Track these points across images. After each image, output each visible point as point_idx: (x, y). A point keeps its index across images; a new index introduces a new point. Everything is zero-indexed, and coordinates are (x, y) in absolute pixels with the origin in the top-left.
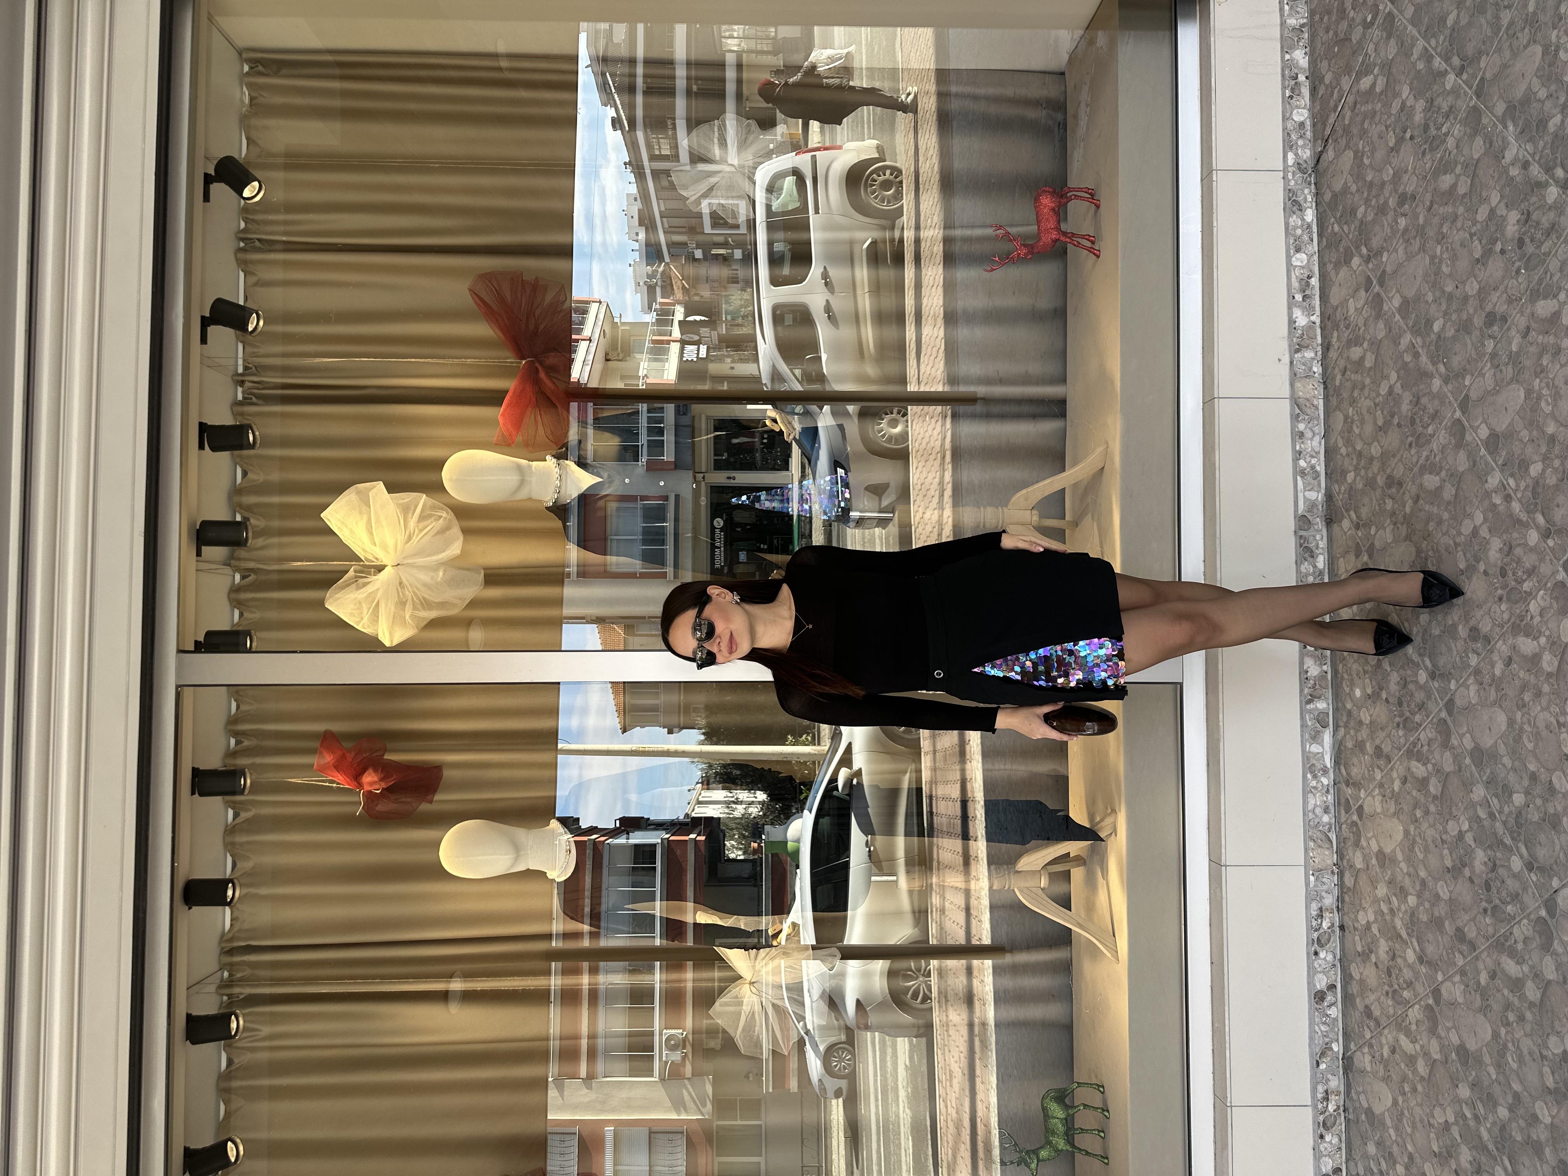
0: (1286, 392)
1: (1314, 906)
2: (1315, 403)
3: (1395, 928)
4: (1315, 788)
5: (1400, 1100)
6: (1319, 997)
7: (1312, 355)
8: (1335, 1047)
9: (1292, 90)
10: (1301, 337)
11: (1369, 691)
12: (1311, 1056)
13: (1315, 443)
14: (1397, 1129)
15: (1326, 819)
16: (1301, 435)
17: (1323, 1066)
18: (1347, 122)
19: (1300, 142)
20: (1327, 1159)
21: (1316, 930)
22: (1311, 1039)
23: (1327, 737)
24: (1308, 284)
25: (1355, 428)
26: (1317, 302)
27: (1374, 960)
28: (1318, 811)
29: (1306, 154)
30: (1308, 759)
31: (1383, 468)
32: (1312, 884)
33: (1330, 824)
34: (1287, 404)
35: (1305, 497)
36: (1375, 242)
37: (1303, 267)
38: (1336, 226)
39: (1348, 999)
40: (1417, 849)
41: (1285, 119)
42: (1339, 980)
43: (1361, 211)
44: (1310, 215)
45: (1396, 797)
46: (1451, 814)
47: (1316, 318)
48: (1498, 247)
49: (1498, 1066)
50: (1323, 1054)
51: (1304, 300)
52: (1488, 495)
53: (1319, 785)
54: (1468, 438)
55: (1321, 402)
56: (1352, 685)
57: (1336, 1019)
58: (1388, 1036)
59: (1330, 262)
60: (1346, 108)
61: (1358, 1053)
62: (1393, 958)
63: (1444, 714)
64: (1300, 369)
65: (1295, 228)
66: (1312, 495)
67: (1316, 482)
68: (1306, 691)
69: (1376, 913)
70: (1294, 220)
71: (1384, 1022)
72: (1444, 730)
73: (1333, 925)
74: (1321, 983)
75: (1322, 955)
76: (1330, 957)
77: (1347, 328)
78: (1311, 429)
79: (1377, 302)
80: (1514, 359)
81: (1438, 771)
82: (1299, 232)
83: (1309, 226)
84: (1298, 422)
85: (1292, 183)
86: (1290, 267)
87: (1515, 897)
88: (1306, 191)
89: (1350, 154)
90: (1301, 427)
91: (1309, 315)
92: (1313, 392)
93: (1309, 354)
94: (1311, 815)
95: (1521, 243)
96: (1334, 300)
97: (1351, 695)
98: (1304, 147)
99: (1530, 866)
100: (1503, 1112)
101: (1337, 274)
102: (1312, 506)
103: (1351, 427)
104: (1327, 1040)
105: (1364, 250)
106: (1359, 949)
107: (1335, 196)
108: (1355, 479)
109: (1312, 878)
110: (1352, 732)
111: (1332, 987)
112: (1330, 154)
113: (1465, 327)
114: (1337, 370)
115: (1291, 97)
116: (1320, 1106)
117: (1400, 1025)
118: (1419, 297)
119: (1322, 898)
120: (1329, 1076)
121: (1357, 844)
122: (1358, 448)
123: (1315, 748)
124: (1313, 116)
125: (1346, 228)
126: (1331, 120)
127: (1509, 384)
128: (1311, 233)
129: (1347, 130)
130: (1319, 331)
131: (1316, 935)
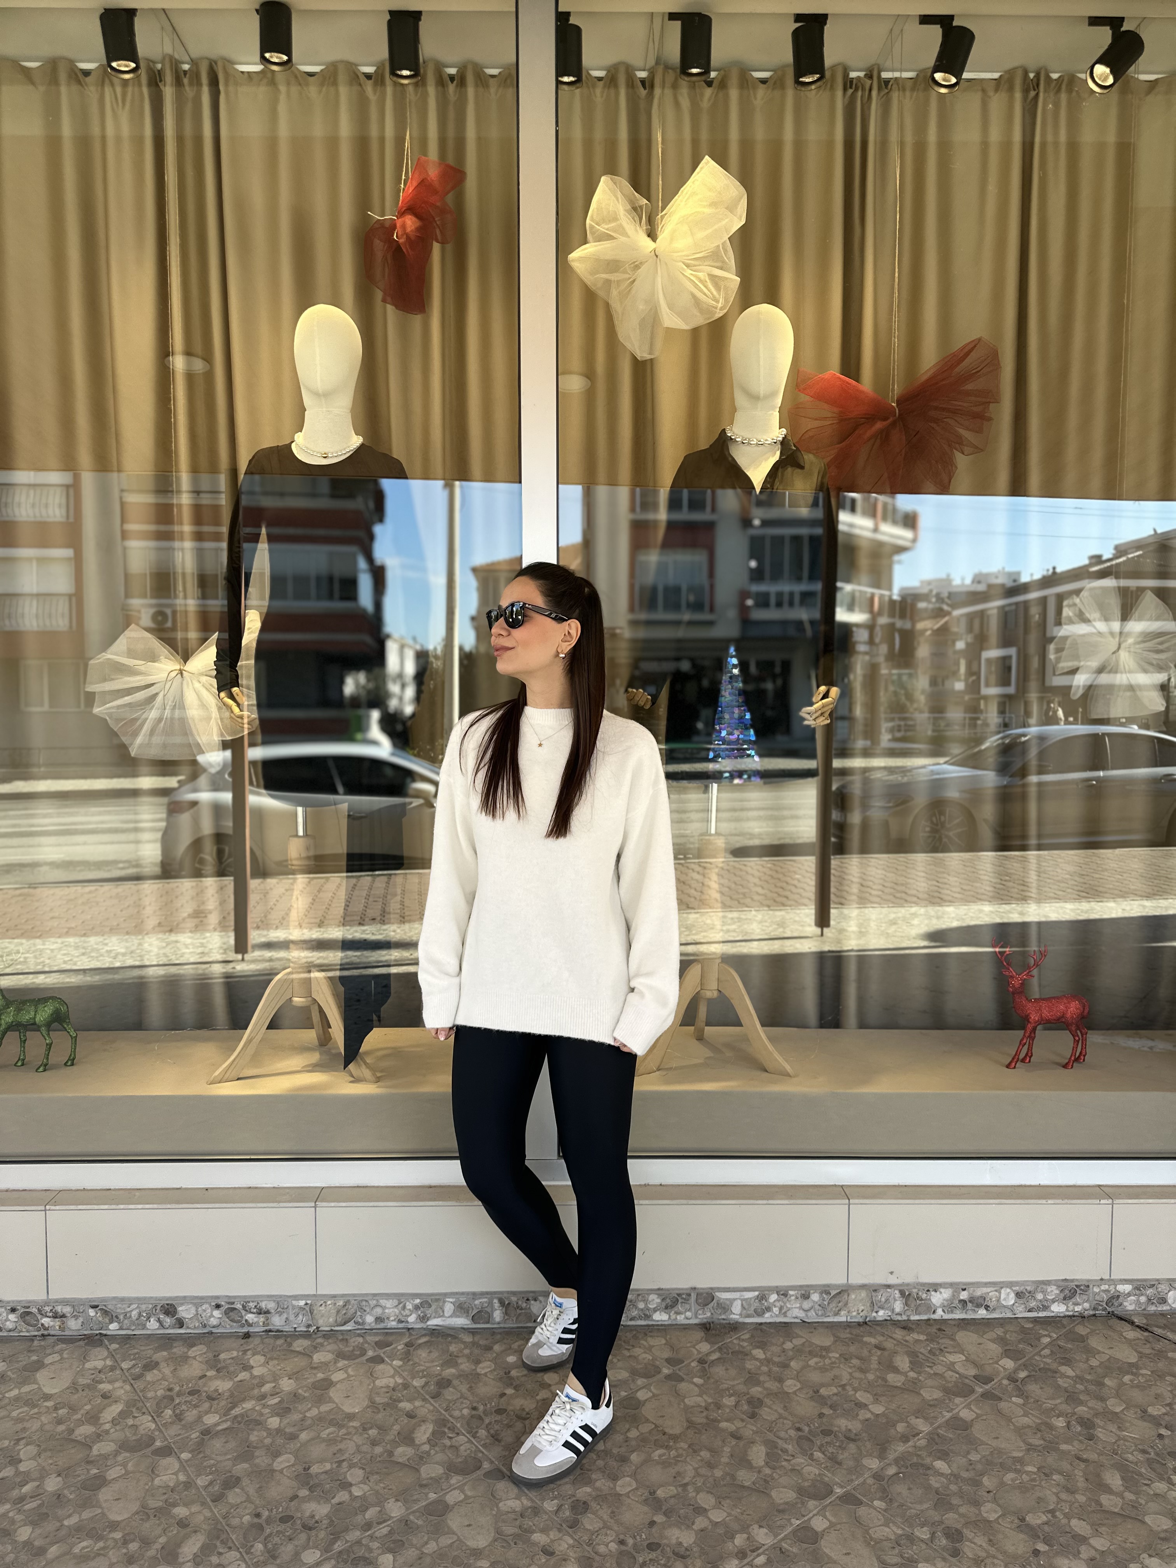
0: (853, 1283)
15: (369, 1319)
16: (806, 1297)
18: (1170, 1354)
23: (462, 1321)
25: (815, 1360)
31: (769, 1394)
35: (735, 1299)
41: (1170, 1282)
43: (1068, 1371)
47: (939, 1314)
64: (881, 1296)
65: (1044, 1292)
66: (737, 1308)
67: (751, 1312)
68: (514, 1298)
85: (1096, 1289)
86: (999, 1286)
88: (1087, 1305)
90: (815, 1297)
92: (855, 1312)
96: (961, 1336)
102: (725, 1307)
103: (816, 1356)
107: (1081, 1338)
108: (757, 1359)
122: (793, 1364)
124: (1174, 1313)
125: (1047, 1352)
126: (1171, 1336)
128: (1038, 1309)
129: (1162, 1354)
130: (925, 1317)
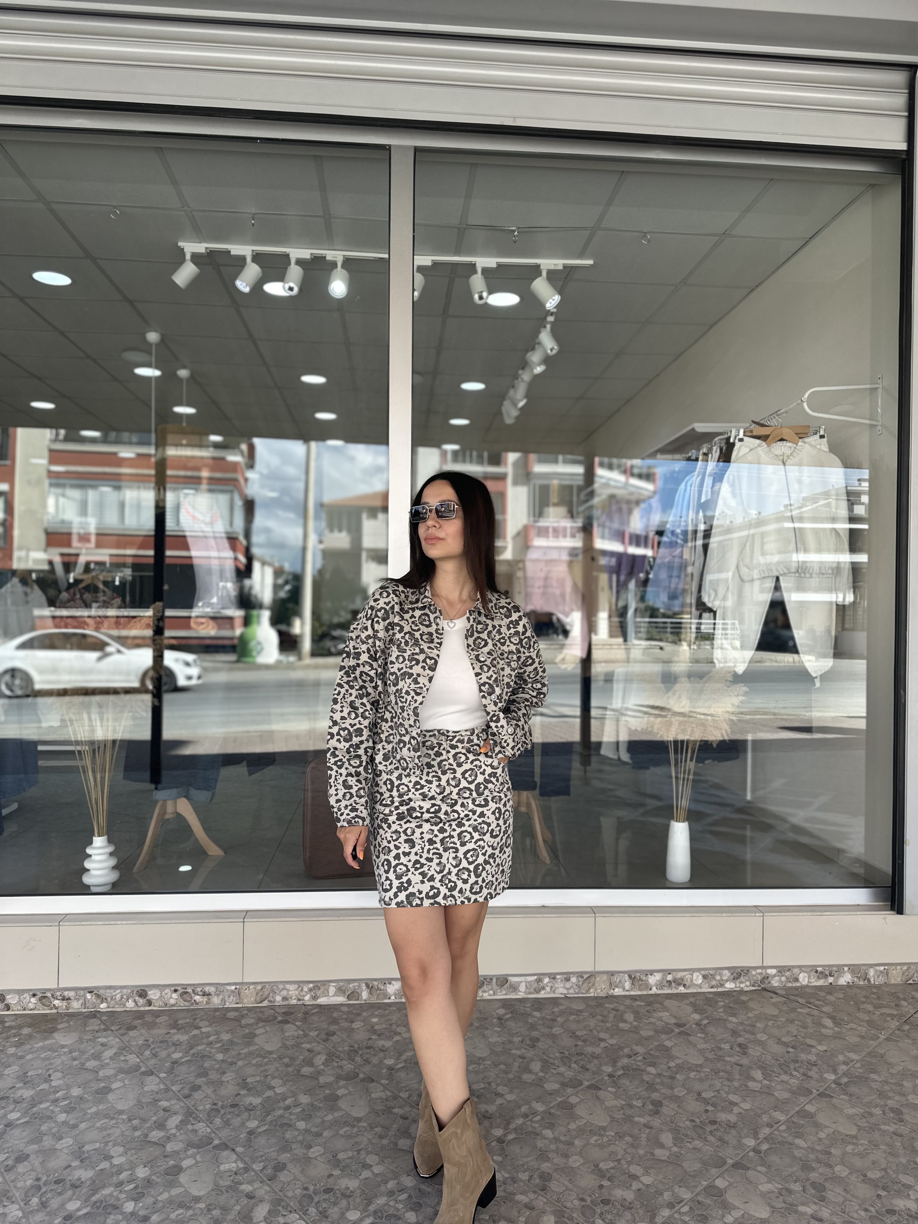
0: (599, 969)
1: (212, 989)
2: (592, 990)
3: (198, 1045)
4: (302, 990)
5: (66, 1050)
6: (142, 993)
7: (627, 988)
8: (103, 1006)
9: (821, 973)
10: (641, 980)
11: (376, 1027)
12: (96, 988)
13: (561, 990)
14: (42, 1048)
15: (278, 998)
16: (568, 980)
17: (89, 996)
18: (799, 1010)
19: (783, 979)
20: (17, 999)
21: (193, 991)
22: (110, 987)
23: (341, 999)
24: (679, 984)
25: (573, 1017)
26: (667, 991)
27: (172, 1031)
28: (284, 993)
29: (775, 983)
30: (324, 985)
31: (543, 1035)
32: (228, 987)
33: (274, 1001)
34: (590, 969)
35: (521, 982)
36: (712, 1029)
37: (692, 981)
38: (722, 1003)
39: (139, 1015)
40: (259, 1059)
41: (800, 967)
42: (154, 1008)
43: (734, 1020)
44: (730, 986)
45: (298, 1045)
46: (288, 1081)
47: (654, 991)
48: (710, 1108)
49: (96, 1114)
50: (98, 996)
51: (667, 981)
52: (528, 1103)
53: (304, 993)
54: (569, 1090)
55: (592, 995)
56: (381, 1016)
57: (124, 1006)
58: (114, 1041)
59: (696, 1000)
60: (809, 1010)
61: (99, 1022)
62: (174, 1044)
63: (361, 1076)
64: (616, 979)
65: (720, 975)
66: (522, 988)
67: (532, 990)
68: (376, 983)
69: (208, 1032)
70: (727, 974)
71: (125, 1038)
72: (351, 1077)
73: (197, 1004)
74: (153, 995)
75: (175, 996)
76: (172, 1001)
77: (647, 1011)
78: (572, 987)
79: (667, 1030)
80: (629, 1119)
81: (320, 1073)
82: (718, 978)
83: (722, 985)
84: (578, 977)
85: (754, 973)
86: (692, 971)
87: (227, 1123)
88: (748, 983)
89: (776, 1012)
90: (574, 980)
91: (656, 985)
92: (600, 989)
93: (627, 985)
94: (281, 986)
95: (713, 1122)
96: (667, 1003)
97: (373, 1016)
98: (780, 981)
99: (251, 1133)
100: (62, 1117)
101: (688, 1005)
102: (514, 988)
103: (574, 1015)
104: (109, 999)
105: (705, 1022)
106: (180, 1022)
107: (744, 1002)
108: (535, 1017)
109: (233, 988)
110: (345, 1016)
111: (150, 1003)
112: (776, 999)
113: (651, 1087)
114: (615, 1005)
115: (816, 972)
116: (58, 994)
117: (124, 1049)
118: (671, 1058)
119: (218, 995)
120: (81, 1001)
121: (260, 1020)
122: (559, 1019)
123: (332, 990)
124: (803, 987)
125: (721, 1010)
126: (800, 1000)
127: (610, 1116)
128: (717, 986)
129: (794, 1010)
130: (645, 993)
131: (190, 990)
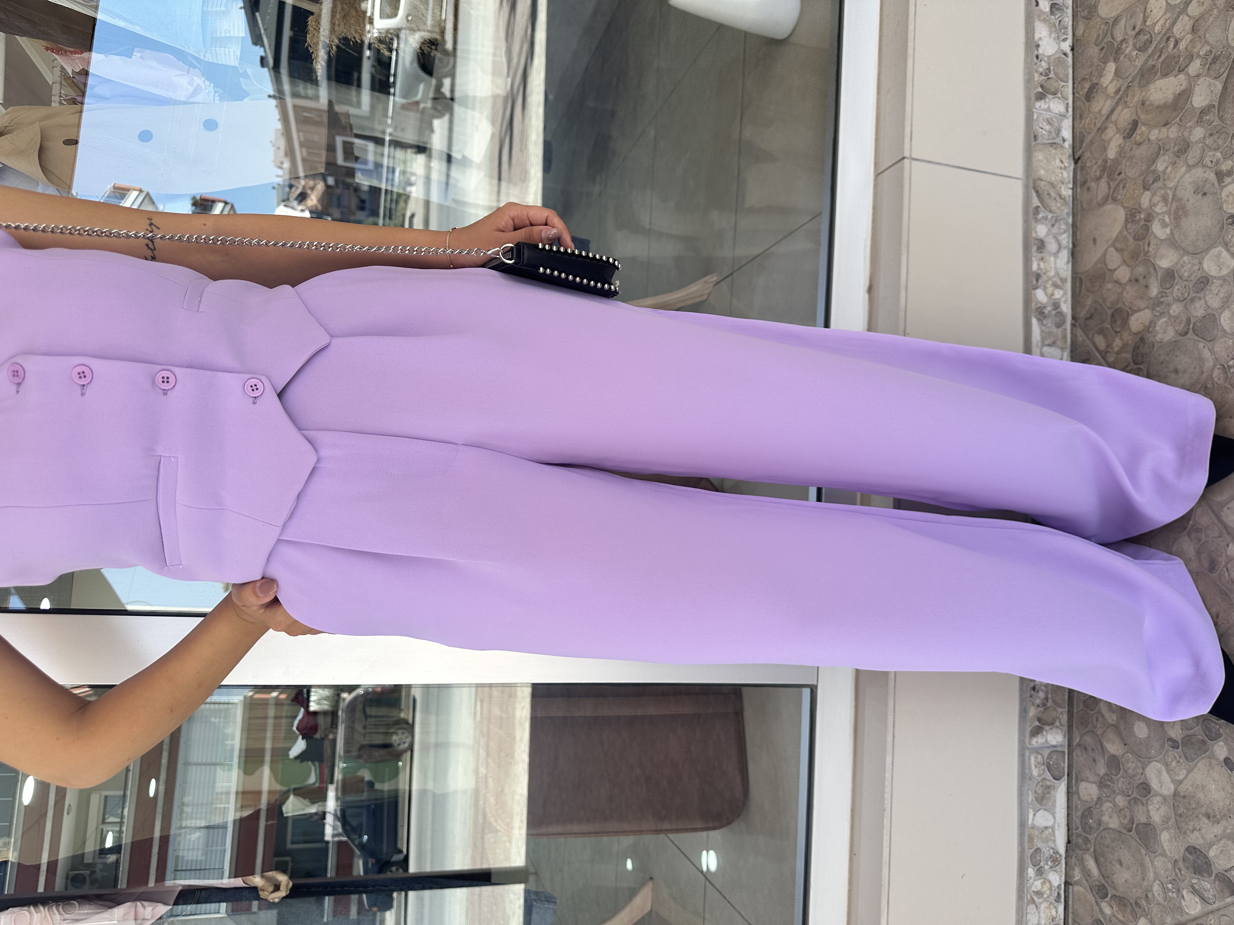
0: (1017, 169)
2: (1061, 191)
4: (1039, 893)
7: (1059, 108)
10: (1045, 73)
13: (1060, 263)
16: (1041, 245)
25: (1156, 228)
26: (1068, 20)
30: (1031, 840)
34: (1017, 190)
51: (1052, 13)
53: (1044, 887)
55: (1070, 192)
64: (1043, 130)
68: (1032, 711)
77: (1143, 49)
78: (1056, 238)
84: (1037, 220)
90: (1041, 230)
91: (1057, 39)
92: (1060, 172)
93: (1056, 106)
96: (1109, 9)
103: (1148, 229)
122: (1165, 264)
123: (1041, 819)
130: (1070, 69)
